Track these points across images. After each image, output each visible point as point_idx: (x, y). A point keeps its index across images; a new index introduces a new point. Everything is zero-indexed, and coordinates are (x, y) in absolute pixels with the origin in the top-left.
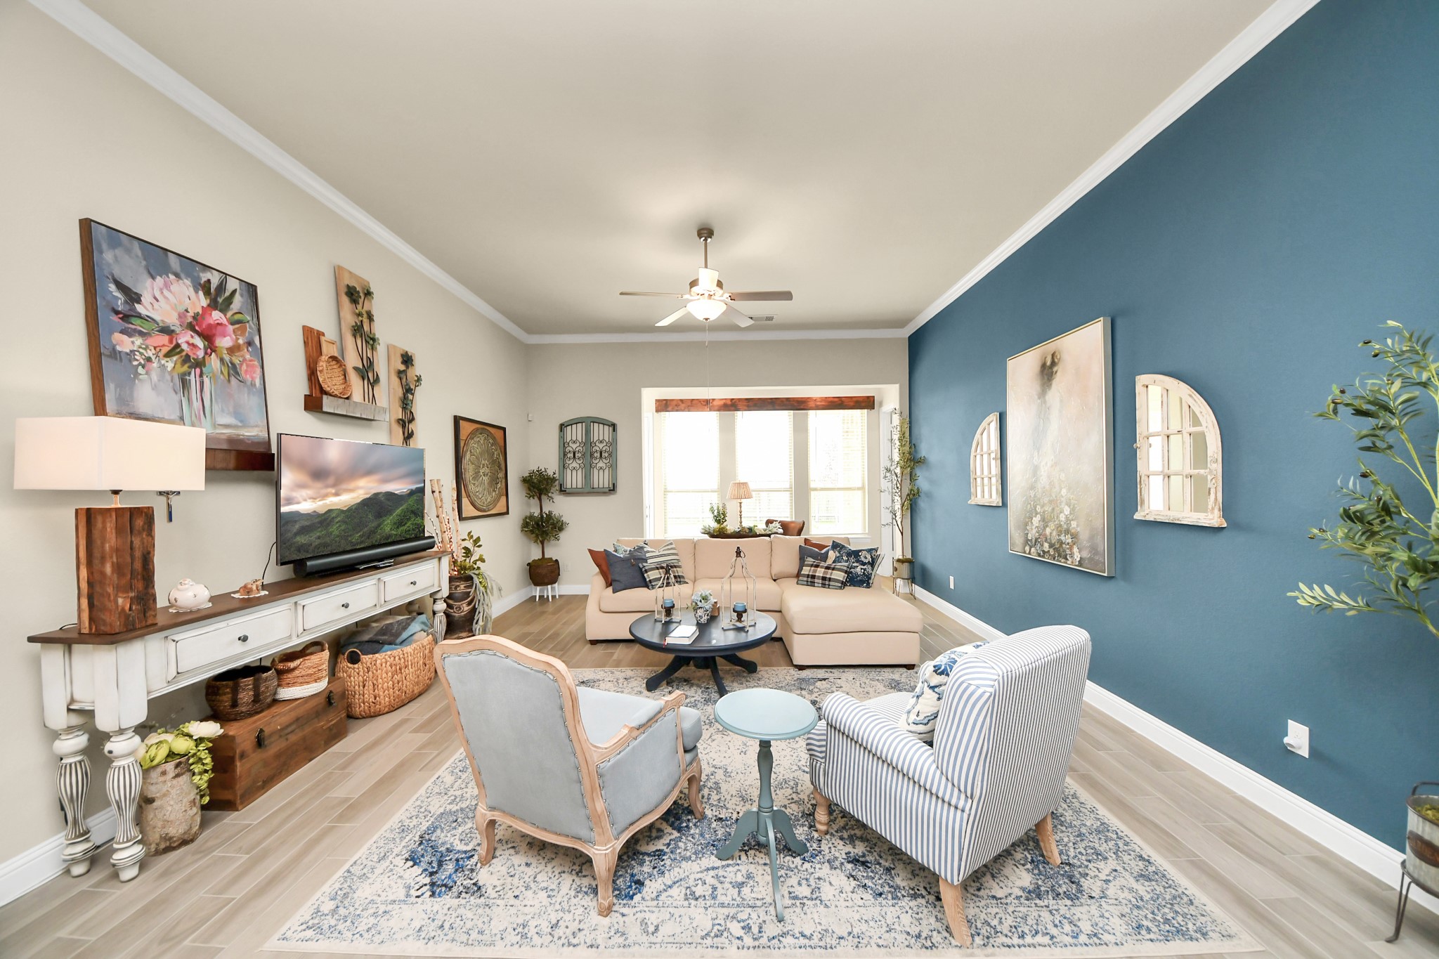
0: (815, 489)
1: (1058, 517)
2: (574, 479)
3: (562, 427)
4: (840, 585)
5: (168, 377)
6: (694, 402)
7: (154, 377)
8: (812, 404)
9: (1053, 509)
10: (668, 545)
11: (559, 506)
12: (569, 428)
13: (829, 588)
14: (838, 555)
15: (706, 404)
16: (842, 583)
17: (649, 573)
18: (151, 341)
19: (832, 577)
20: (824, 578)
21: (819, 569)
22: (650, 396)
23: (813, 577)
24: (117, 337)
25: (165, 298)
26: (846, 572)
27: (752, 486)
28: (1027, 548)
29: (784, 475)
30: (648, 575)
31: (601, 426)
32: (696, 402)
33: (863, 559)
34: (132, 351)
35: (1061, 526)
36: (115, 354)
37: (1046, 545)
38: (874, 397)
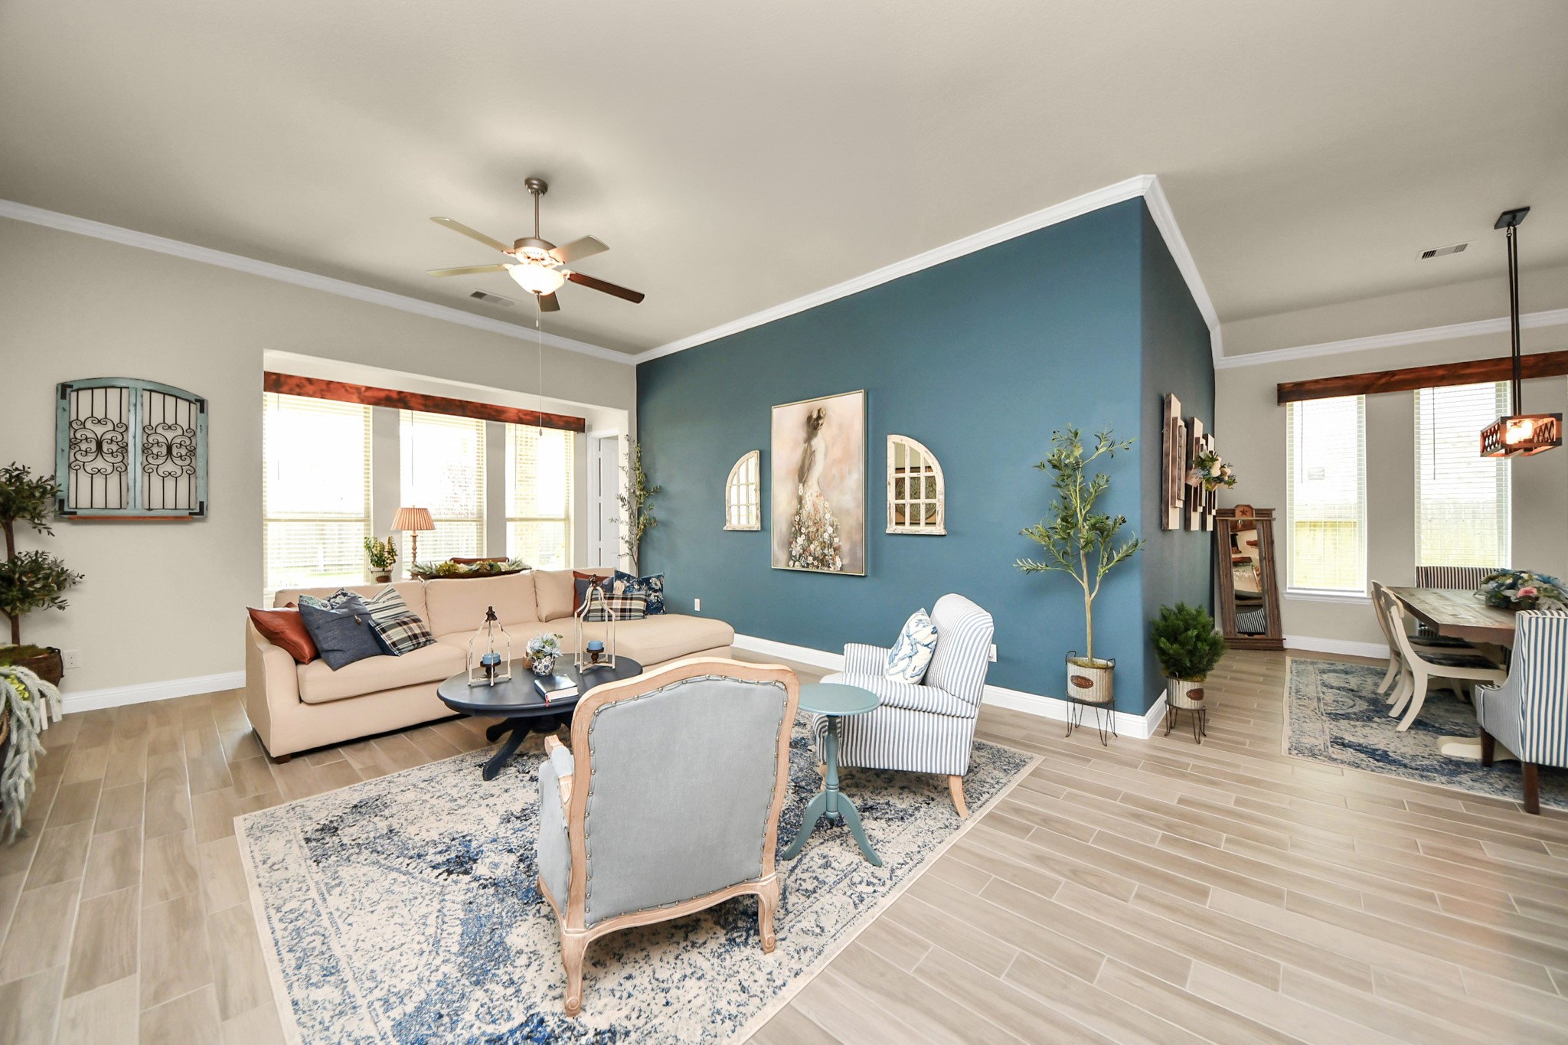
0: (512, 520)
1: (821, 536)
3: (64, 390)
4: (642, 614)
6: (332, 386)
8: (511, 415)
9: (818, 530)
10: (385, 594)
11: (59, 545)
13: (630, 619)
14: (628, 584)
15: (350, 393)
16: (644, 612)
17: (389, 633)
19: (632, 607)
20: (623, 610)
21: (614, 601)
26: (645, 601)
27: (434, 514)
28: (791, 563)
29: (474, 499)
30: (388, 636)
32: (339, 386)
33: (654, 586)
35: (824, 542)
37: (810, 559)
38: (584, 419)
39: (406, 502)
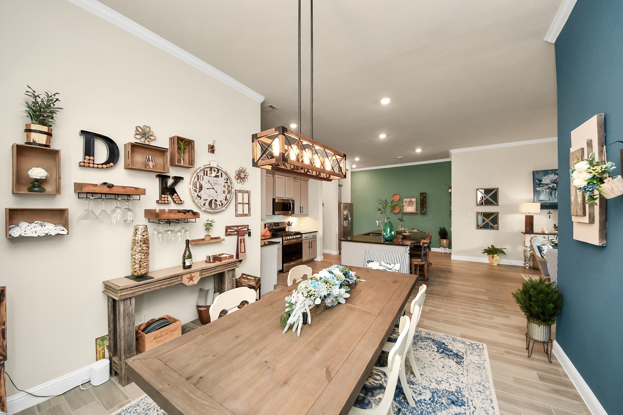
5: (547, 193)
7: (544, 193)
18: (544, 187)
24: (537, 188)
25: (548, 179)
34: (540, 190)
36: (537, 191)
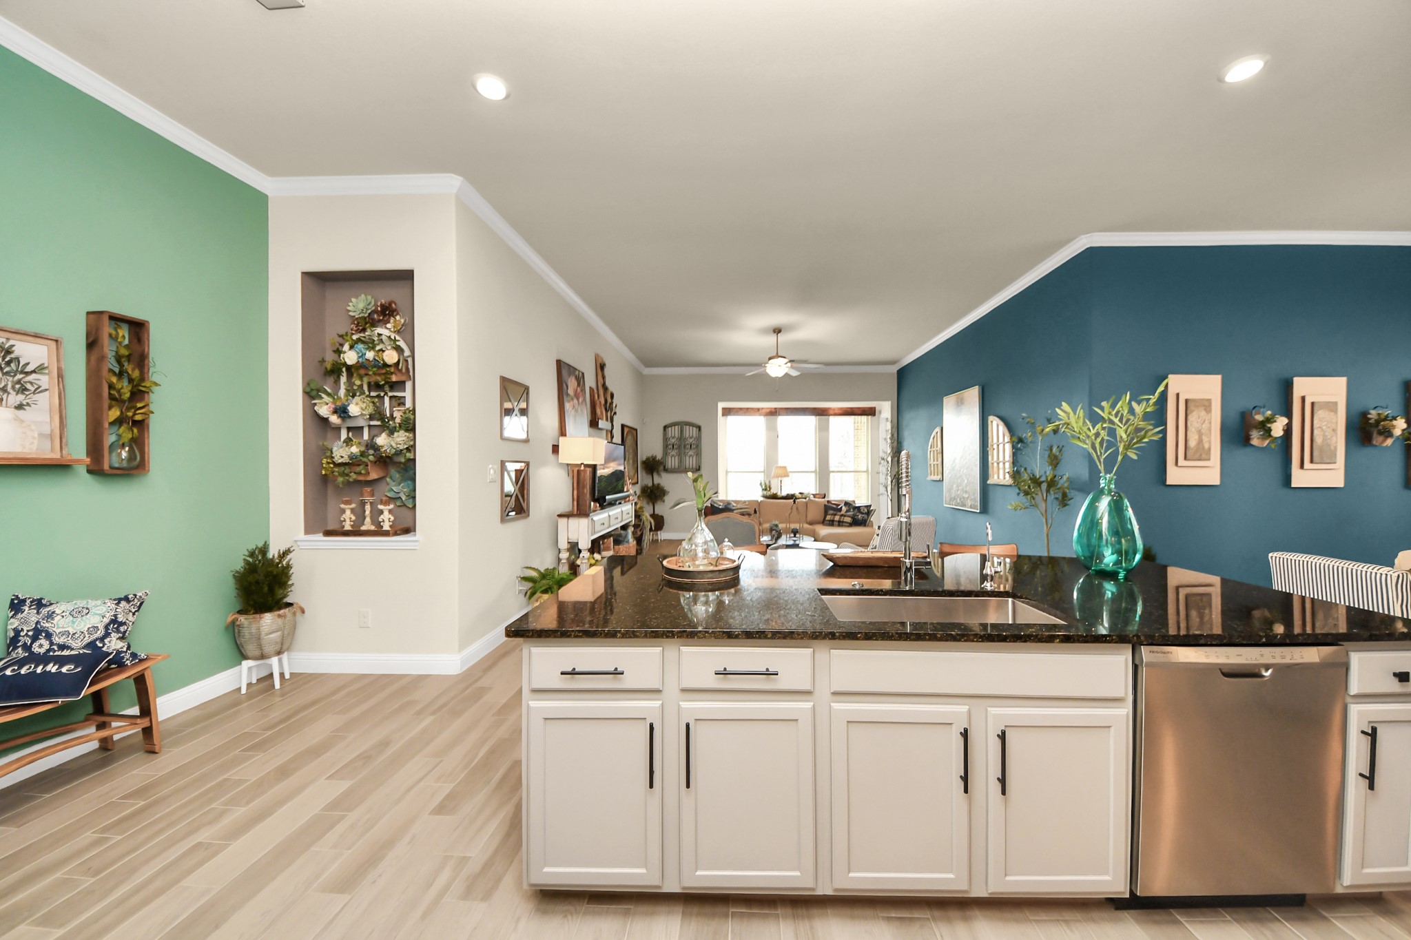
0: (833, 472)
1: (962, 484)
2: (672, 462)
3: (665, 428)
4: (849, 525)
6: (748, 410)
8: (831, 412)
9: (961, 480)
11: (664, 480)
12: (670, 429)
13: (844, 526)
14: (848, 509)
15: (757, 411)
16: (850, 523)
19: (844, 521)
20: (839, 521)
21: (836, 517)
22: (721, 405)
23: (833, 521)
26: (852, 518)
27: (789, 469)
28: (950, 502)
29: (811, 463)
31: (691, 427)
32: (750, 410)
33: (863, 511)
35: (963, 489)
37: (958, 500)
38: (875, 408)
39: (781, 464)
